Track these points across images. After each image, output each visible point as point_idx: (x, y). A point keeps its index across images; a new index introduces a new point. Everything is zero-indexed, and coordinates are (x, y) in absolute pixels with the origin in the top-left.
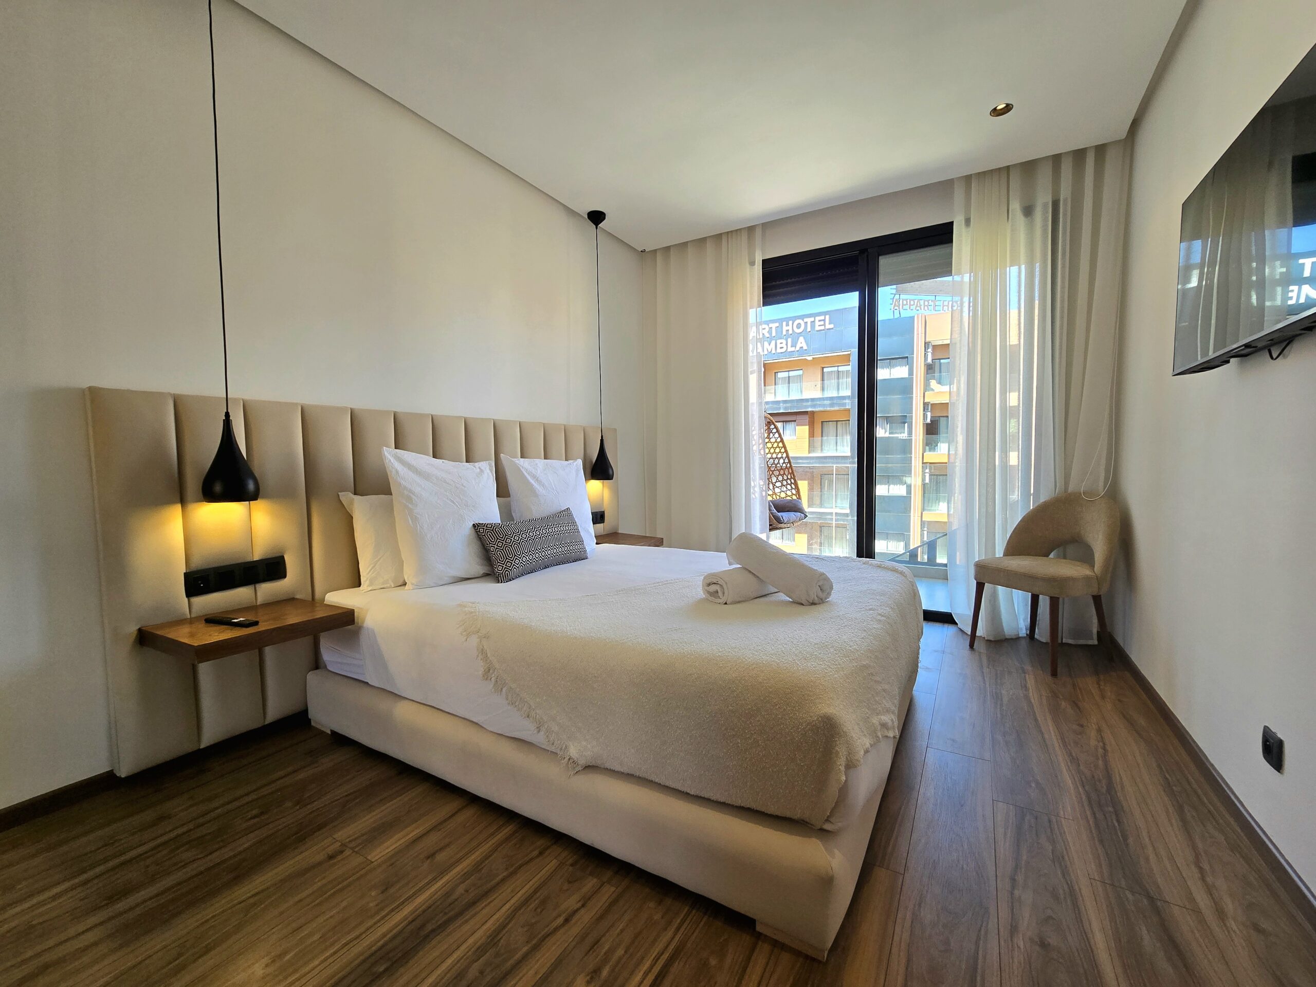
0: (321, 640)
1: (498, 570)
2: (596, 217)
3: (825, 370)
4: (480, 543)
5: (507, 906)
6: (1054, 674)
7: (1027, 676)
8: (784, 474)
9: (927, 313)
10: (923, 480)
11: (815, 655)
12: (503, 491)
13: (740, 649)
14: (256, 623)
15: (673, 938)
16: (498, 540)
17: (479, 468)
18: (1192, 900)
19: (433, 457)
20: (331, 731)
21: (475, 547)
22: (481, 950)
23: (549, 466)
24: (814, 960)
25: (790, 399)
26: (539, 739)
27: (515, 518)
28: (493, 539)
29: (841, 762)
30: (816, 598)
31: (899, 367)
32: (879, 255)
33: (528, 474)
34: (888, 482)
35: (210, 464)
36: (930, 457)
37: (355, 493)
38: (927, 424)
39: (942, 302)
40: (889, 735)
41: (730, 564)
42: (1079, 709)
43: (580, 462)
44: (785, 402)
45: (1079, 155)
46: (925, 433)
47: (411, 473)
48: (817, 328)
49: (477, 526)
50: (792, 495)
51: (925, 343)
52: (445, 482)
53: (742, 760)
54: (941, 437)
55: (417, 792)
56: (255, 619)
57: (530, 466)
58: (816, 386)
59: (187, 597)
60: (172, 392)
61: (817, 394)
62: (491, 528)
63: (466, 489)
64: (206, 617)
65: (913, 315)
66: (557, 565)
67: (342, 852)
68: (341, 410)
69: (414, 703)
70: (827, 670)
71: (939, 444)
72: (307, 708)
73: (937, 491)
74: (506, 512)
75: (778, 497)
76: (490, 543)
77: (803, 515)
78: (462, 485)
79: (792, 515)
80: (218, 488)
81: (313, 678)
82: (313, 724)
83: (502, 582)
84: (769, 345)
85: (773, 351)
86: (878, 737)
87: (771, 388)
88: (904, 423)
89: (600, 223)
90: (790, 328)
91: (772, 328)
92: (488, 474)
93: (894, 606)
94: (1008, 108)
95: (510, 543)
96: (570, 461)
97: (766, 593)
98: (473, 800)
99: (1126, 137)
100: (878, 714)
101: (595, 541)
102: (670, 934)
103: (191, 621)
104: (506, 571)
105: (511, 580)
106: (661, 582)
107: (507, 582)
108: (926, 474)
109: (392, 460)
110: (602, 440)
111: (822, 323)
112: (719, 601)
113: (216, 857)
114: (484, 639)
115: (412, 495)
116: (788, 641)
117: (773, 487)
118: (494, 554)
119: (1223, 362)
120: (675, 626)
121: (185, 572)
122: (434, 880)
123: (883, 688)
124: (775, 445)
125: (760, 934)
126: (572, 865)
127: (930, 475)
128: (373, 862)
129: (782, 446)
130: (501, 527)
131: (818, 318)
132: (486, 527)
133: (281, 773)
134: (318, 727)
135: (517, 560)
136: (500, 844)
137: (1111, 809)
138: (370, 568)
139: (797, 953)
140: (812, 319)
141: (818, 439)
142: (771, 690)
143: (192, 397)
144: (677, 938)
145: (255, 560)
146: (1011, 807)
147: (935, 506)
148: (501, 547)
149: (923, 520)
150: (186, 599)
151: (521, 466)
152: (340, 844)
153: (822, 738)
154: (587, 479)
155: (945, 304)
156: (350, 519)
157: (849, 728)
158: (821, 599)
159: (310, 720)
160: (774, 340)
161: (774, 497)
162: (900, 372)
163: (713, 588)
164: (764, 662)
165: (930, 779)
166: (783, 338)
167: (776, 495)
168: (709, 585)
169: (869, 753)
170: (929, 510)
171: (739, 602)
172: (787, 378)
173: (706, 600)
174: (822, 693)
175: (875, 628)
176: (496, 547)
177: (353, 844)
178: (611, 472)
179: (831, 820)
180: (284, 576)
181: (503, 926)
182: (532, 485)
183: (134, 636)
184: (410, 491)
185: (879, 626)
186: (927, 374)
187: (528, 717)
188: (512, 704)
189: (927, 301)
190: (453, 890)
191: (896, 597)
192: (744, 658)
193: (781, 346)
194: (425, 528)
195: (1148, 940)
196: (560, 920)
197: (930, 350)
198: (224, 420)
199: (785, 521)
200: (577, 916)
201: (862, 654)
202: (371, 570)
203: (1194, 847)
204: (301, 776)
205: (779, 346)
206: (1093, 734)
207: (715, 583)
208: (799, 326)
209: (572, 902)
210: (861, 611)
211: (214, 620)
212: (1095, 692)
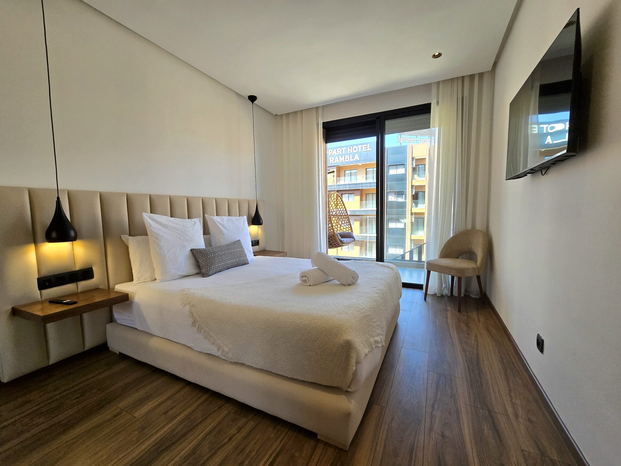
0: (113, 308)
1: (203, 271)
2: (252, 99)
3: (367, 170)
4: (194, 258)
5: (201, 435)
6: (459, 311)
7: (448, 312)
8: (345, 220)
9: (413, 144)
10: (412, 220)
11: (345, 311)
12: (206, 231)
13: (311, 310)
14: (76, 303)
15: (279, 445)
16: (203, 257)
17: (194, 221)
18: (506, 410)
19: (171, 217)
20: (119, 352)
21: (192, 260)
22: (187, 457)
23: (230, 220)
24: (342, 450)
25: (352, 183)
26: (219, 354)
27: (213, 245)
28: (200, 256)
29: (353, 361)
30: (351, 282)
31: (400, 169)
32: (385, 120)
33: (219, 224)
34: (396, 222)
35: (50, 223)
36: (415, 210)
37: (130, 235)
38: (413, 195)
39: (420, 139)
40: (379, 346)
41: (313, 266)
42: (469, 327)
43: (245, 217)
44: (349, 185)
45: (472, 77)
46: (412, 199)
47: (157, 225)
48: (364, 150)
49: (192, 250)
50: (349, 230)
51: (412, 158)
52: (176, 229)
53: (311, 361)
54: (419, 201)
55: (161, 381)
56: (76, 301)
57: (220, 220)
58: (363, 177)
59: (39, 290)
60: (28, 186)
61: (364, 181)
62: (199, 251)
63: (187, 232)
64: (49, 300)
65: (407, 145)
66: (234, 267)
67: (121, 413)
68: (121, 194)
69: (159, 338)
70: (349, 318)
71: (418, 205)
72: (107, 341)
73: (418, 226)
74: (208, 243)
75: (342, 231)
76: (199, 258)
77: (353, 239)
78: (185, 230)
79: (348, 240)
80: (54, 235)
81: (109, 327)
82: (110, 349)
83: (205, 277)
84: (342, 158)
85: (344, 161)
86: (373, 348)
87: (342, 178)
88: (403, 194)
89: (255, 101)
90: (351, 150)
91: (342, 150)
92: (198, 224)
93: (386, 285)
94: (440, 55)
95: (209, 258)
96: (240, 217)
97: (329, 280)
98: (189, 384)
99: (491, 70)
100: (373, 337)
101: (253, 255)
102: (278, 442)
103: (42, 302)
104: (207, 271)
105: (210, 276)
106: (281, 275)
107: (208, 277)
108: (413, 218)
109: (148, 219)
110: (257, 206)
111: (366, 148)
112: (306, 284)
113: (56, 420)
114: (192, 307)
115: (158, 236)
116: (334, 305)
117: (340, 226)
118: (201, 264)
119: (524, 175)
120: (284, 298)
121: (38, 277)
122: (167, 424)
123: (377, 324)
124: (341, 207)
125: (320, 440)
126: (234, 413)
127: (414, 218)
128: (136, 417)
129: (344, 207)
130: (204, 251)
131: (364, 146)
132: (197, 250)
133: (91, 375)
134: (112, 350)
135: (213, 266)
136: (201, 404)
137: (477, 372)
138: (138, 272)
139: (336, 447)
140: (361, 146)
141: (364, 202)
142: (323, 329)
143: (39, 189)
144: (281, 445)
145: (76, 270)
146: (435, 374)
147: (417, 233)
148: (205, 260)
149: (411, 239)
150: (39, 291)
151: (215, 220)
152: (120, 409)
153: (345, 350)
154: (249, 225)
155: (421, 140)
156: (127, 247)
157: (357, 345)
158: (353, 283)
159: (108, 347)
160: (343, 155)
161: (341, 231)
162: (401, 171)
163: (304, 278)
164: (321, 316)
165: (402, 362)
166: (348, 155)
167: (341, 230)
168: (303, 277)
169: (368, 356)
170: (414, 234)
171: (316, 285)
172: (350, 173)
173: (301, 284)
174: (346, 330)
175: (375, 296)
176: (202, 260)
177: (126, 409)
178: (261, 221)
179: (350, 386)
180: (93, 277)
181: (199, 445)
182: (221, 229)
183: (10, 311)
184: (158, 234)
185: (377, 295)
186: (413, 172)
187: (214, 344)
188: (206, 338)
189: (413, 138)
190: (175, 429)
191: (388, 280)
192: (313, 314)
193: (347, 158)
194: (165, 252)
195: (486, 429)
196: (226, 440)
197: (414, 161)
198: (56, 201)
199: (345, 242)
200: (235, 437)
201: (367, 310)
202: (139, 273)
203: (509, 386)
204: (102, 376)
205: (346, 158)
206: (473, 338)
207: (305, 276)
208: (355, 149)
209: (233, 431)
210: (370, 288)
211: (54, 302)
212: (476, 319)
